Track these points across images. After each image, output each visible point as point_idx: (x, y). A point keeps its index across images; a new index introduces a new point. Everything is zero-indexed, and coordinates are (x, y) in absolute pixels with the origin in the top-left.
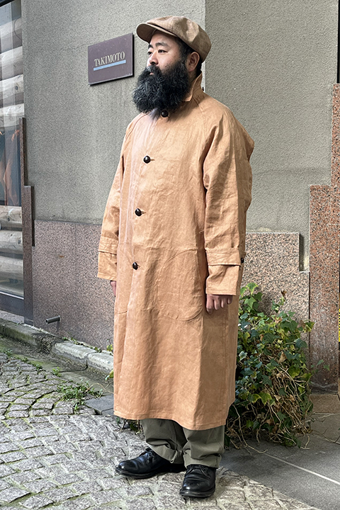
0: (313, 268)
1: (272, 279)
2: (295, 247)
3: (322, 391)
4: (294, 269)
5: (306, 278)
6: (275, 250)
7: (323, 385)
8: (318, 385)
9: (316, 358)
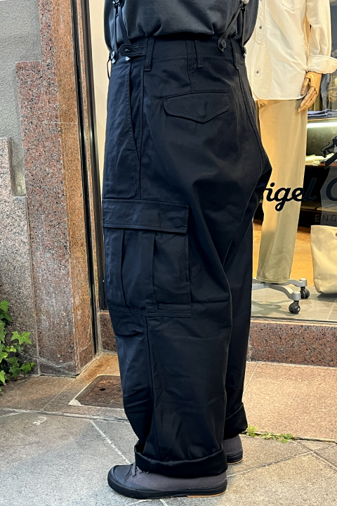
0: (31, 192)
2: (3, 160)
3: (57, 372)
4: (6, 193)
5: (21, 206)
7: (58, 363)
8: (51, 364)
9: (45, 324)
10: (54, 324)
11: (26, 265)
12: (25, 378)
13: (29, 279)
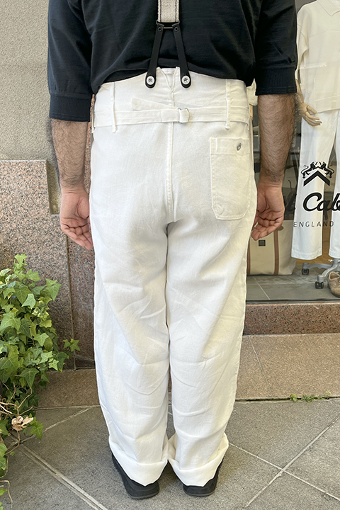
1: (15, 226)
2: (42, 181)
4: (44, 212)
6: (14, 185)
8: (87, 358)
9: (82, 326)
11: (64, 276)
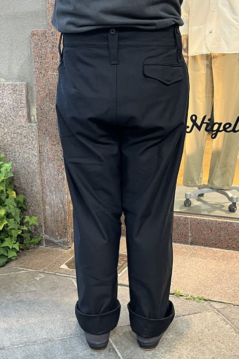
0: (40, 121)
1: (6, 130)
2: (22, 98)
3: (55, 245)
4: (24, 121)
5: (34, 130)
6: (6, 100)
7: (57, 239)
8: (52, 239)
9: (48, 212)
10: (54, 212)
11: (36, 170)
12: (34, 248)
13: (39, 181)
